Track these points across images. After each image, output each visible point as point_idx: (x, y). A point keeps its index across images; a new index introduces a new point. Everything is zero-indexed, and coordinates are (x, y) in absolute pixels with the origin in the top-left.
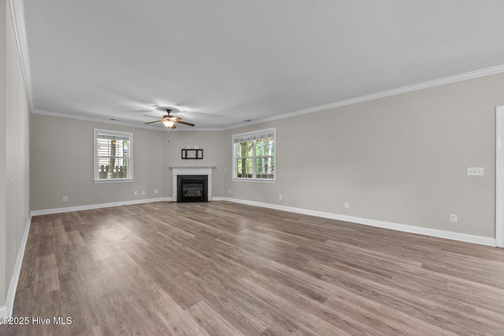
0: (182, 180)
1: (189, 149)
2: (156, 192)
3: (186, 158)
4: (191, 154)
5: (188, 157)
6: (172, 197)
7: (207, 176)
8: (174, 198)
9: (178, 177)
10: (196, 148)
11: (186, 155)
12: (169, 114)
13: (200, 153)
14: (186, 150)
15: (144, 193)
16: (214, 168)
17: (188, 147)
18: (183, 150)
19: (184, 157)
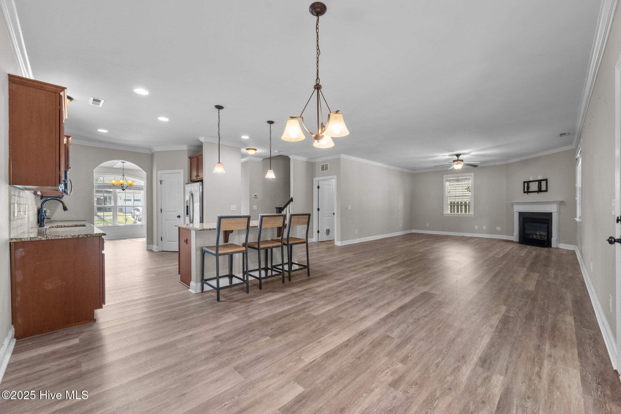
0: (523, 218)
1: (532, 180)
2: (499, 228)
3: (528, 192)
4: (534, 187)
5: (530, 190)
6: (513, 235)
7: (551, 214)
8: (515, 237)
9: (521, 214)
10: (540, 178)
11: (528, 188)
12: (458, 158)
13: (543, 183)
14: (528, 182)
15: (484, 228)
16: (561, 203)
17: (530, 179)
18: (524, 182)
19: (526, 190)
